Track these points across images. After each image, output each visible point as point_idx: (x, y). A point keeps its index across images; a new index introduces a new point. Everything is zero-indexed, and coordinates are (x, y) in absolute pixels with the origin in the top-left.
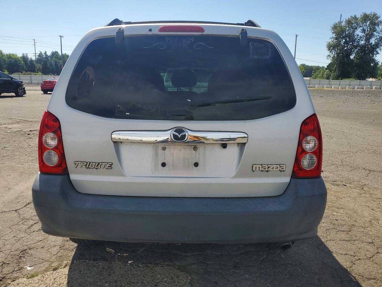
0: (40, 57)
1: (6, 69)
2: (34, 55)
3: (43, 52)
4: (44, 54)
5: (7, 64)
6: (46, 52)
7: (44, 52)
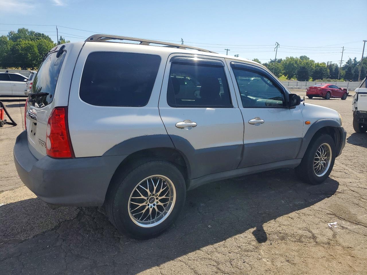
0: (348, 64)
1: (312, 77)
2: (340, 62)
3: (352, 59)
4: (353, 61)
5: (314, 72)
6: (355, 58)
7: (354, 58)
